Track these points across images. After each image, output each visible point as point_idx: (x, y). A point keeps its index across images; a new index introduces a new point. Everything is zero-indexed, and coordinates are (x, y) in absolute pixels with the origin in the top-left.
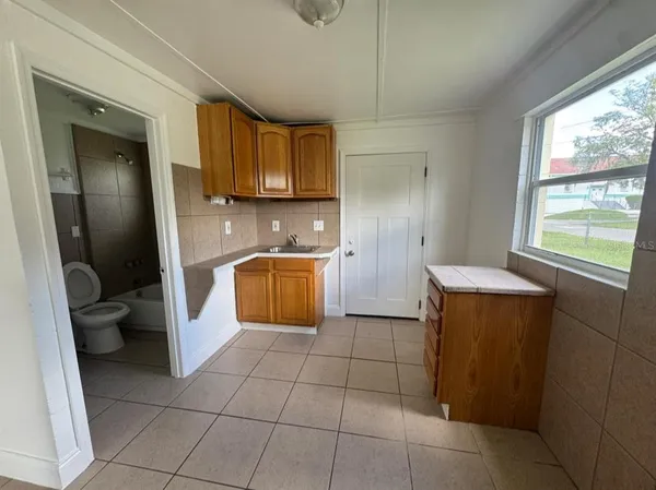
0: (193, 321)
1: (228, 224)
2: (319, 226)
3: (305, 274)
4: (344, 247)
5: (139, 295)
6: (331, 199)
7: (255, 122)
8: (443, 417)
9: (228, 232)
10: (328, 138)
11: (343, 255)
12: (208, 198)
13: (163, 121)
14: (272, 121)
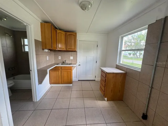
0: (39, 85)
1: (48, 57)
2: (72, 58)
3: (70, 70)
4: (78, 64)
5: (14, 79)
6: (75, 51)
7: (56, 29)
8: (105, 101)
9: (48, 59)
10: (75, 35)
11: (78, 65)
12: (43, 49)
13: (32, 26)
14: (60, 29)
